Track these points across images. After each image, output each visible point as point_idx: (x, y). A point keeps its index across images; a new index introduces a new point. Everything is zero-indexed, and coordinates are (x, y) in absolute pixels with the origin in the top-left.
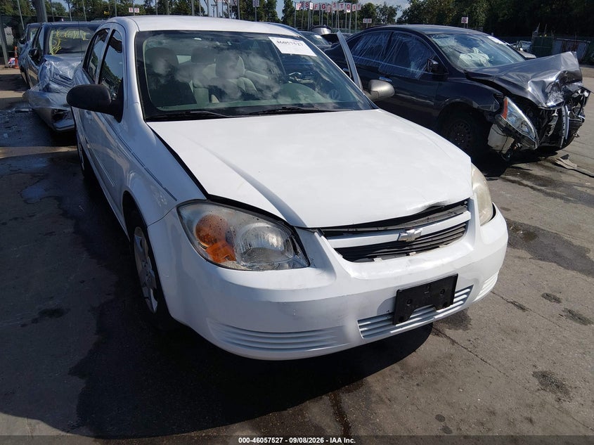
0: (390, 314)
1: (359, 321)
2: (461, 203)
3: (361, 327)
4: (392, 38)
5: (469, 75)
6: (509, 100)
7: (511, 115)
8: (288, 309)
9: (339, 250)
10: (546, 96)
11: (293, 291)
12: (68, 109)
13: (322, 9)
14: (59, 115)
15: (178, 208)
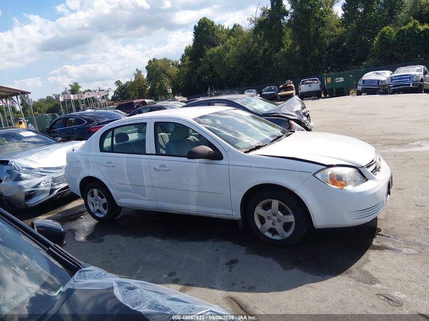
0: (388, 192)
1: (385, 196)
5: (265, 115)
6: (292, 122)
7: (296, 128)
9: (371, 172)
10: (302, 116)
12: (36, 189)
13: (80, 98)
14: (30, 195)
15: (314, 175)
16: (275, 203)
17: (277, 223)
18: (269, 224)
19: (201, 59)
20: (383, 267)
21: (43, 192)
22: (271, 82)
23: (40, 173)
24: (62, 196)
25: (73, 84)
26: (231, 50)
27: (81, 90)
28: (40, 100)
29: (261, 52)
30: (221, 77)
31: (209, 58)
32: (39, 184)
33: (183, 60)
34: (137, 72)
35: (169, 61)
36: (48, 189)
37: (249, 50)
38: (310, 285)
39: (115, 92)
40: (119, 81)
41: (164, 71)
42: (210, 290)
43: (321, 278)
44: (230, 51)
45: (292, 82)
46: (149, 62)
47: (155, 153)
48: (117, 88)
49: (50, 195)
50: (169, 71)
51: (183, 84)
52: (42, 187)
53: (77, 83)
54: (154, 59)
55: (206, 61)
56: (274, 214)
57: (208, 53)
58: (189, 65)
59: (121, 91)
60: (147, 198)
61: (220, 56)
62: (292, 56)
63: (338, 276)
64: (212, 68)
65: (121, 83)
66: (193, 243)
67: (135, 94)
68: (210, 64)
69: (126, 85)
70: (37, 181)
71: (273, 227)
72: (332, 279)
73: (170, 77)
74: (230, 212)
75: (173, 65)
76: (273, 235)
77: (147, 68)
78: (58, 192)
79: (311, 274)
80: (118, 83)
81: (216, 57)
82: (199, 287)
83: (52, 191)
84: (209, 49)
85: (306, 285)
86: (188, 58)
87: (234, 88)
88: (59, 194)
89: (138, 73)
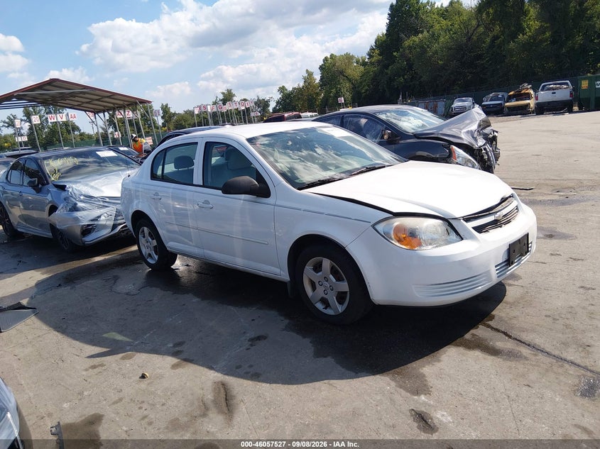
0: (505, 261)
1: (496, 266)
2: (510, 197)
3: (497, 270)
4: (344, 121)
5: (416, 136)
6: (454, 147)
7: (458, 157)
8: (464, 263)
9: (474, 228)
10: (475, 139)
11: (465, 252)
12: (96, 223)
13: (219, 110)
14: (87, 230)
15: (373, 226)
16: (327, 263)
17: (329, 291)
18: (320, 292)
19: (395, 54)
20: (451, 372)
21: (104, 227)
22: (499, 88)
23: (102, 203)
24: (127, 233)
25: (226, 92)
26: (442, 39)
27: (235, 98)
28: (186, 112)
29: (488, 40)
30: (422, 79)
31: (407, 51)
32: (99, 217)
33: (370, 56)
34: (306, 75)
35: (352, 57)
36: (111, 223)
37: (470, 38)
38: (332, 381)
39: (278, 103)
40: (283, 87)
41: (342, 73)
42: (206, 369)
43: (353, 374)
44: (439, 40)
45: (530, 86)
46: (324, 60)
47: (202, 184)
48: (280, 96)
49: (112, 230)
50: (349, 72)
51: (367, 90)
52: (103, 221)
53: (231, 90)
54: (332, 55)
55: (402, 56)
56: (326, 279)
57: (407, 43)
58: (379, 62)
59: (285, 101)
60: (194, 244)
61: (423, 49)
62: (536, 47)
63: (378, 376)
64: (410, 66)
65: (286, 90)
66: (232, 308)
67: (303, 106)
68: (408, 60)
69: (292, 93)
70: (97, 212)
71: (325, 296)
72: (366, 378)
73: (350, 80)
74: (277, 271)
75: (357, 64)
76: (326, 308)
77: (321, 68)
78: (122, 228)
79: (343, 367)
80: (282, 89)
81: (418, 50)
82: (197, 364)
83: (115, 226)
84: (409, 38)
85: (325, 381)
86: (377, 52)
87: (441, 95)
88: (123, 231)
89: (308, 75)
